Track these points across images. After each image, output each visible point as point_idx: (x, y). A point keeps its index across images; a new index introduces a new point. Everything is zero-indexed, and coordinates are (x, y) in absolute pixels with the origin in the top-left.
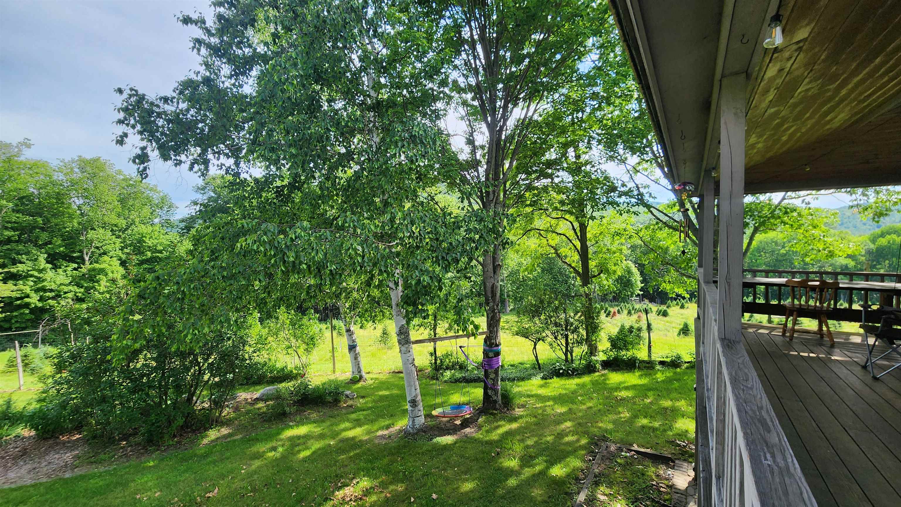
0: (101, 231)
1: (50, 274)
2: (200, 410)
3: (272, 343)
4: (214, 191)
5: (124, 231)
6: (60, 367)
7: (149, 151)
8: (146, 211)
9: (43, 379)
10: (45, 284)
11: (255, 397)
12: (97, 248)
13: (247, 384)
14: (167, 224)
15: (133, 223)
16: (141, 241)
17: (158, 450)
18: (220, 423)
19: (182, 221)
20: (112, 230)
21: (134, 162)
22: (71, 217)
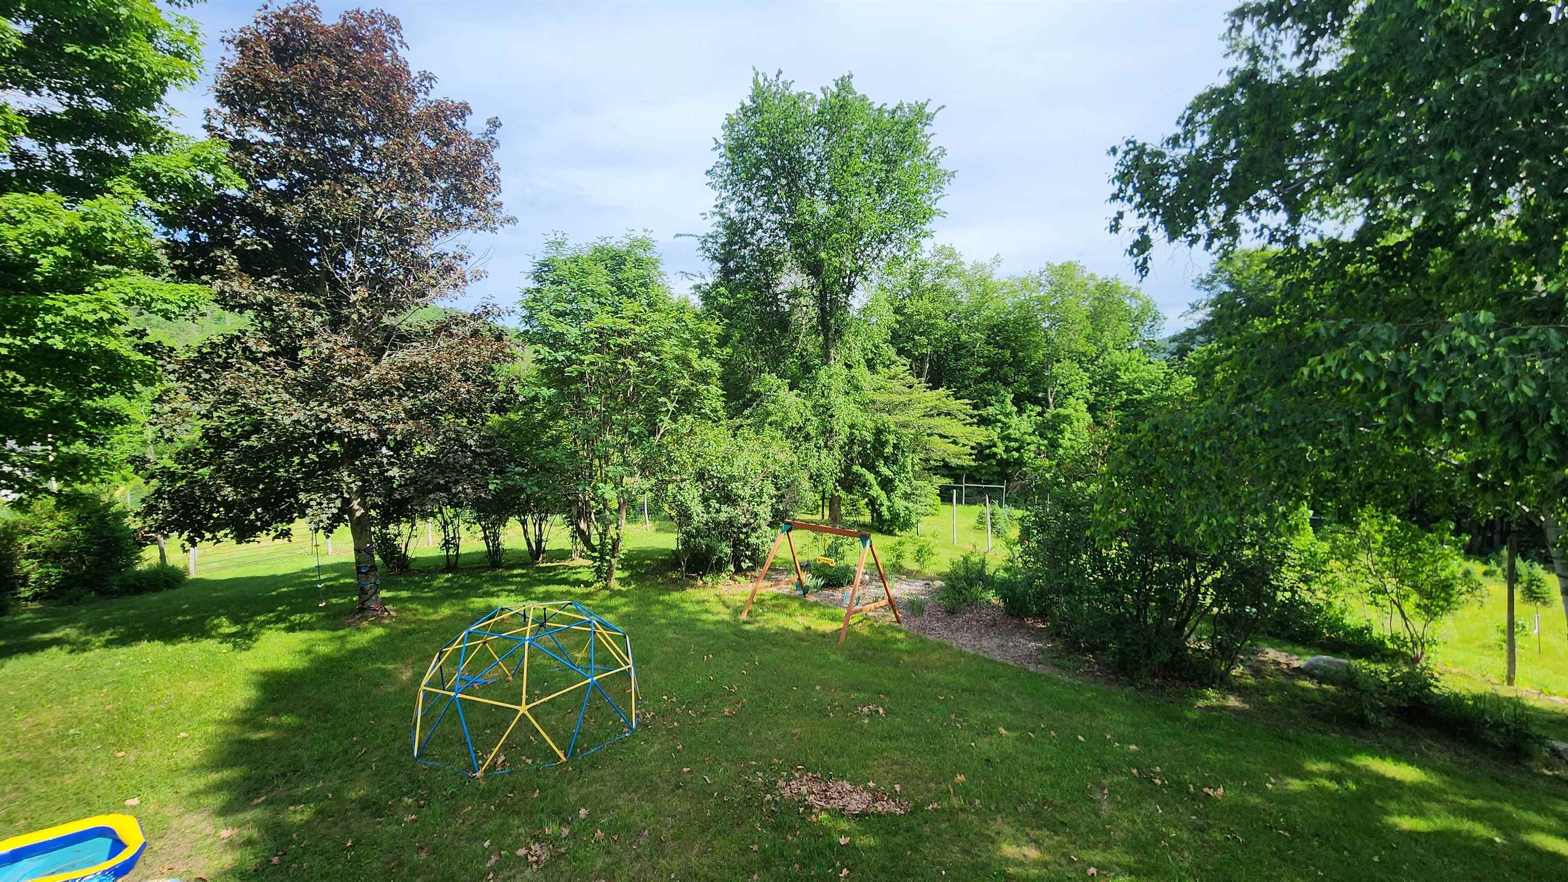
0: (1067, 362)
1: (1014, 421)
2: (1194, 650)
3: (1339, 574)
4: (1230, 283)
5: (1092, 361)
6: (1026, 534)
7: (1150, 232)
8: (1124, 329)
9: (1010, 544)
10: (1011, 431)
11: (1296, 664)
12: (1062, 385)
13: (1278, 636)
14: (1151, 347)
15: (1104, 349)
16: (1113, 376)
17: (1131, 685)
18: (1228, 685)
19: (1173, 340)
20: (1080, 362)
21: (1131, 253)
22: (1037, 346)
